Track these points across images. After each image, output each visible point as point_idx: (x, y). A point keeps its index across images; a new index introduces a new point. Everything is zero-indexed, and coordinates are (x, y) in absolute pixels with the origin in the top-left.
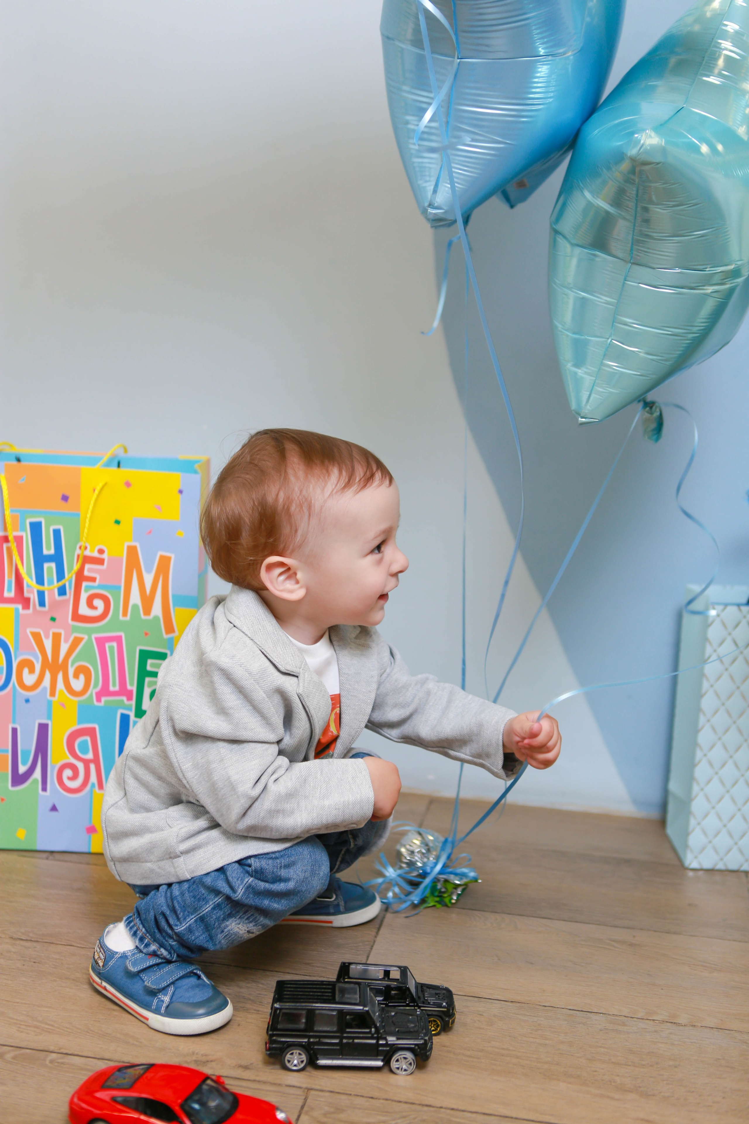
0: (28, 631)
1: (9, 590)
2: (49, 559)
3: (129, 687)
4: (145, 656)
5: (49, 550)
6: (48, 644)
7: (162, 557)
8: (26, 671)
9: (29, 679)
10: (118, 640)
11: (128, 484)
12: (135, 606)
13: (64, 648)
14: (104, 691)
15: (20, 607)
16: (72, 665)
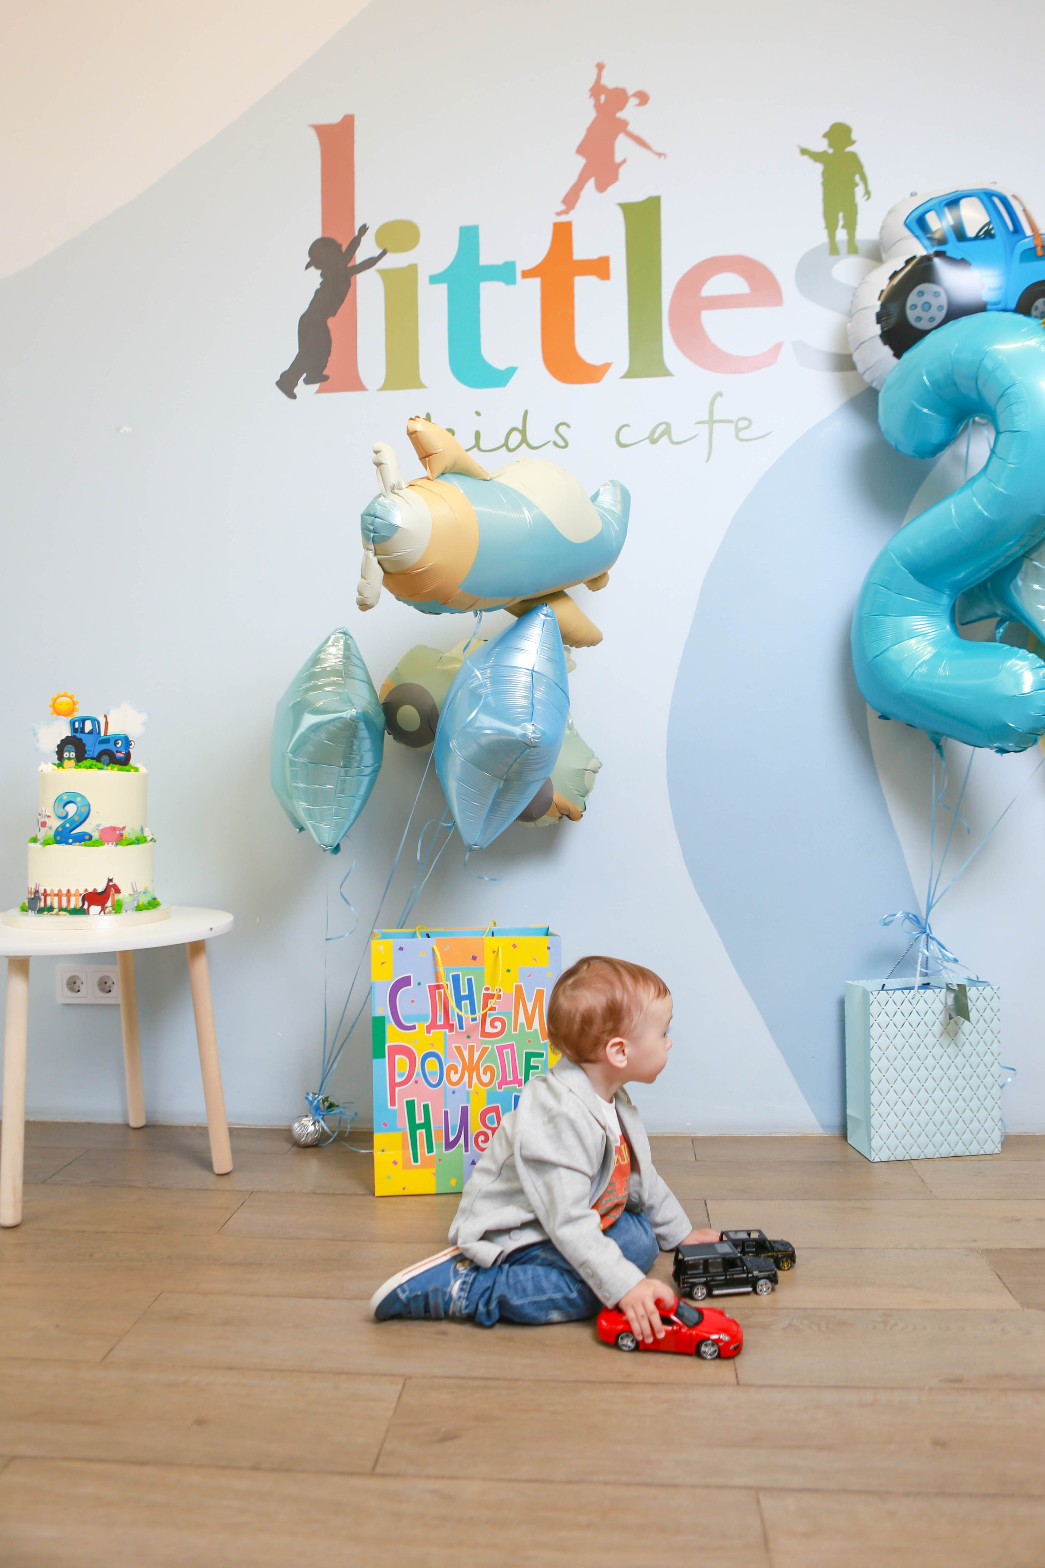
0: (453, 1045)
1: (440, 1020)
2: (465, 998)
3: (519, 1078)
4: (529, 1056)
5: (464, 992)
6: (466, 1053)
7: (538, 991)
8: (452, 1072)
9: (454, 1077)
10: (511, 1047)
11: (515, 946)
12: (522, 1024)
13: (476, 1055)
14: (504, 1082)
15: (447, 1030)
16: (482, 1067)
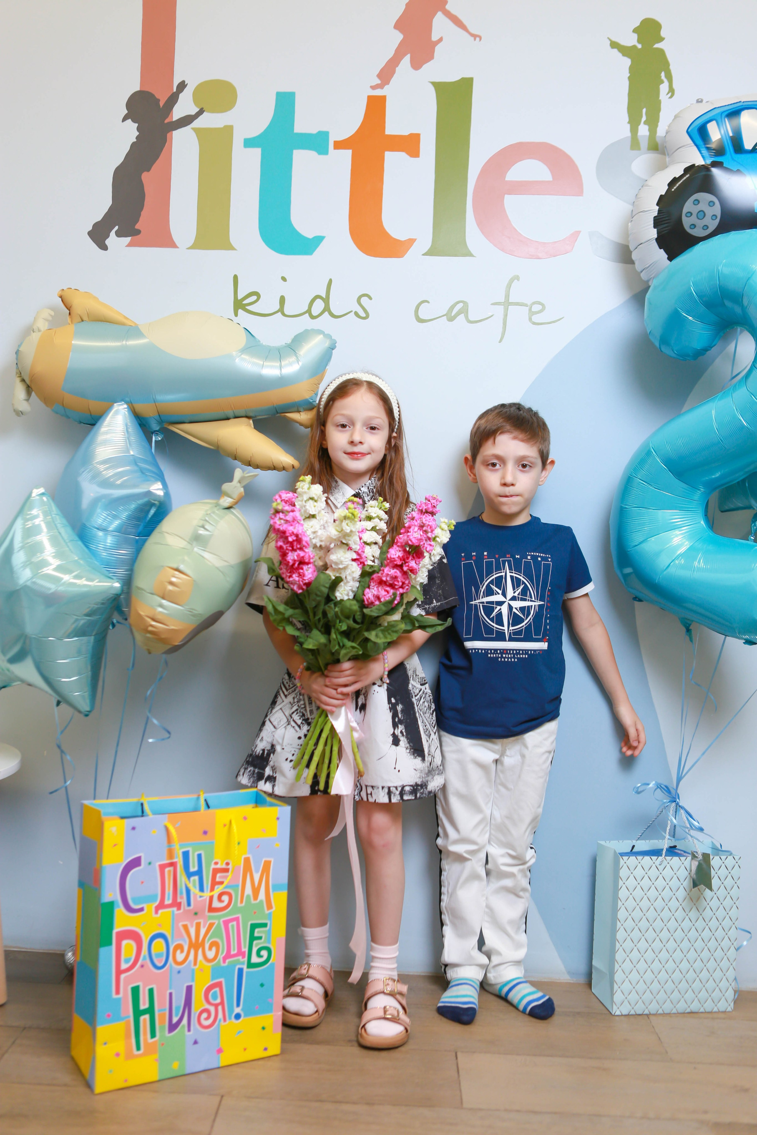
0: (180, 924)
1: (169, 899)
2: (194, 874)
3: (243, 950)
4: (254, 927)
5: (194, 868)
6: (192, 931)
7: (265, 861)
8: (179, 952)
9: (180, 957)
10: (237, 919)
11: (244, 818)
12: (248, 896)
13: (203, 931)
14: (228, 956)
15: (175, 909)
16: (208, 942)
